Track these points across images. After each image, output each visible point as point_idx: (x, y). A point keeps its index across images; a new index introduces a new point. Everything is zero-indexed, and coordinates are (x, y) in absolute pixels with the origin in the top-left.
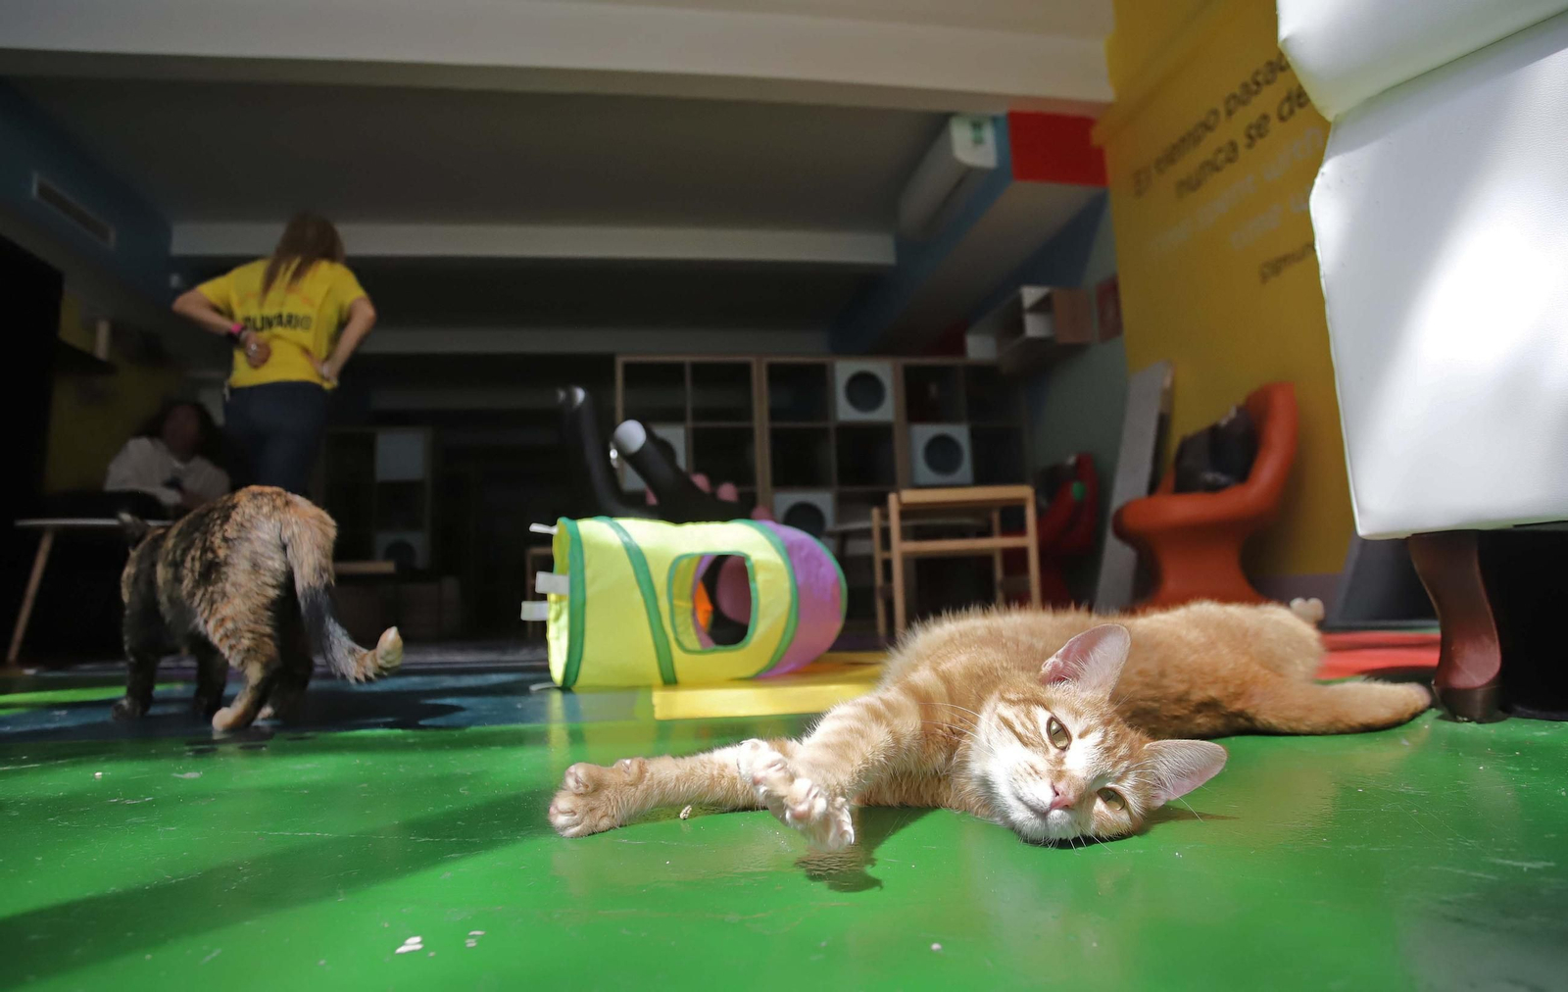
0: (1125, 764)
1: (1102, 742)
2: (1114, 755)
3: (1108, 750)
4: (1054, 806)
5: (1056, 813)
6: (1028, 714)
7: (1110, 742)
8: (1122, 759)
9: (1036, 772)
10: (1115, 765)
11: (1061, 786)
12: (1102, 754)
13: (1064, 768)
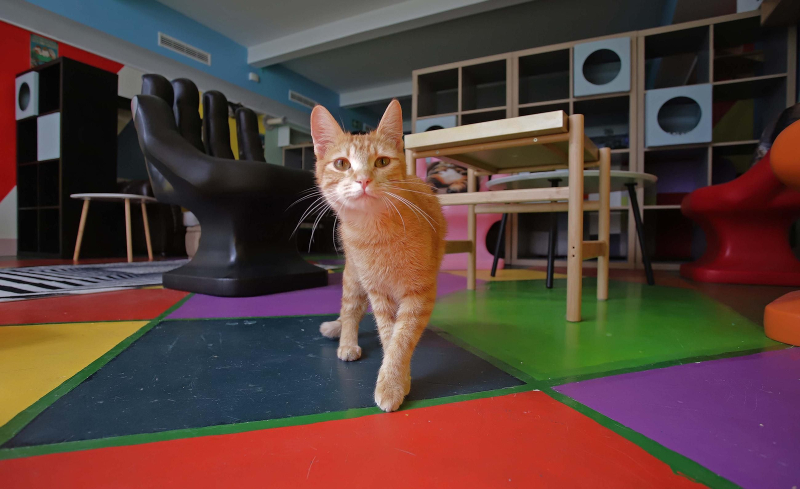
0: (372, 146)
1: (356, 148)
2: (365, 147)
3: (361, 148)
4: (364, 188)
5: (367, 189)
6: (328, 173)
7: (359, 145)
8: (369, 146)
9: (347, 185)
10: (368, 150)
11: (359, 178)
12: (360, 152)
13: (354, 173)
